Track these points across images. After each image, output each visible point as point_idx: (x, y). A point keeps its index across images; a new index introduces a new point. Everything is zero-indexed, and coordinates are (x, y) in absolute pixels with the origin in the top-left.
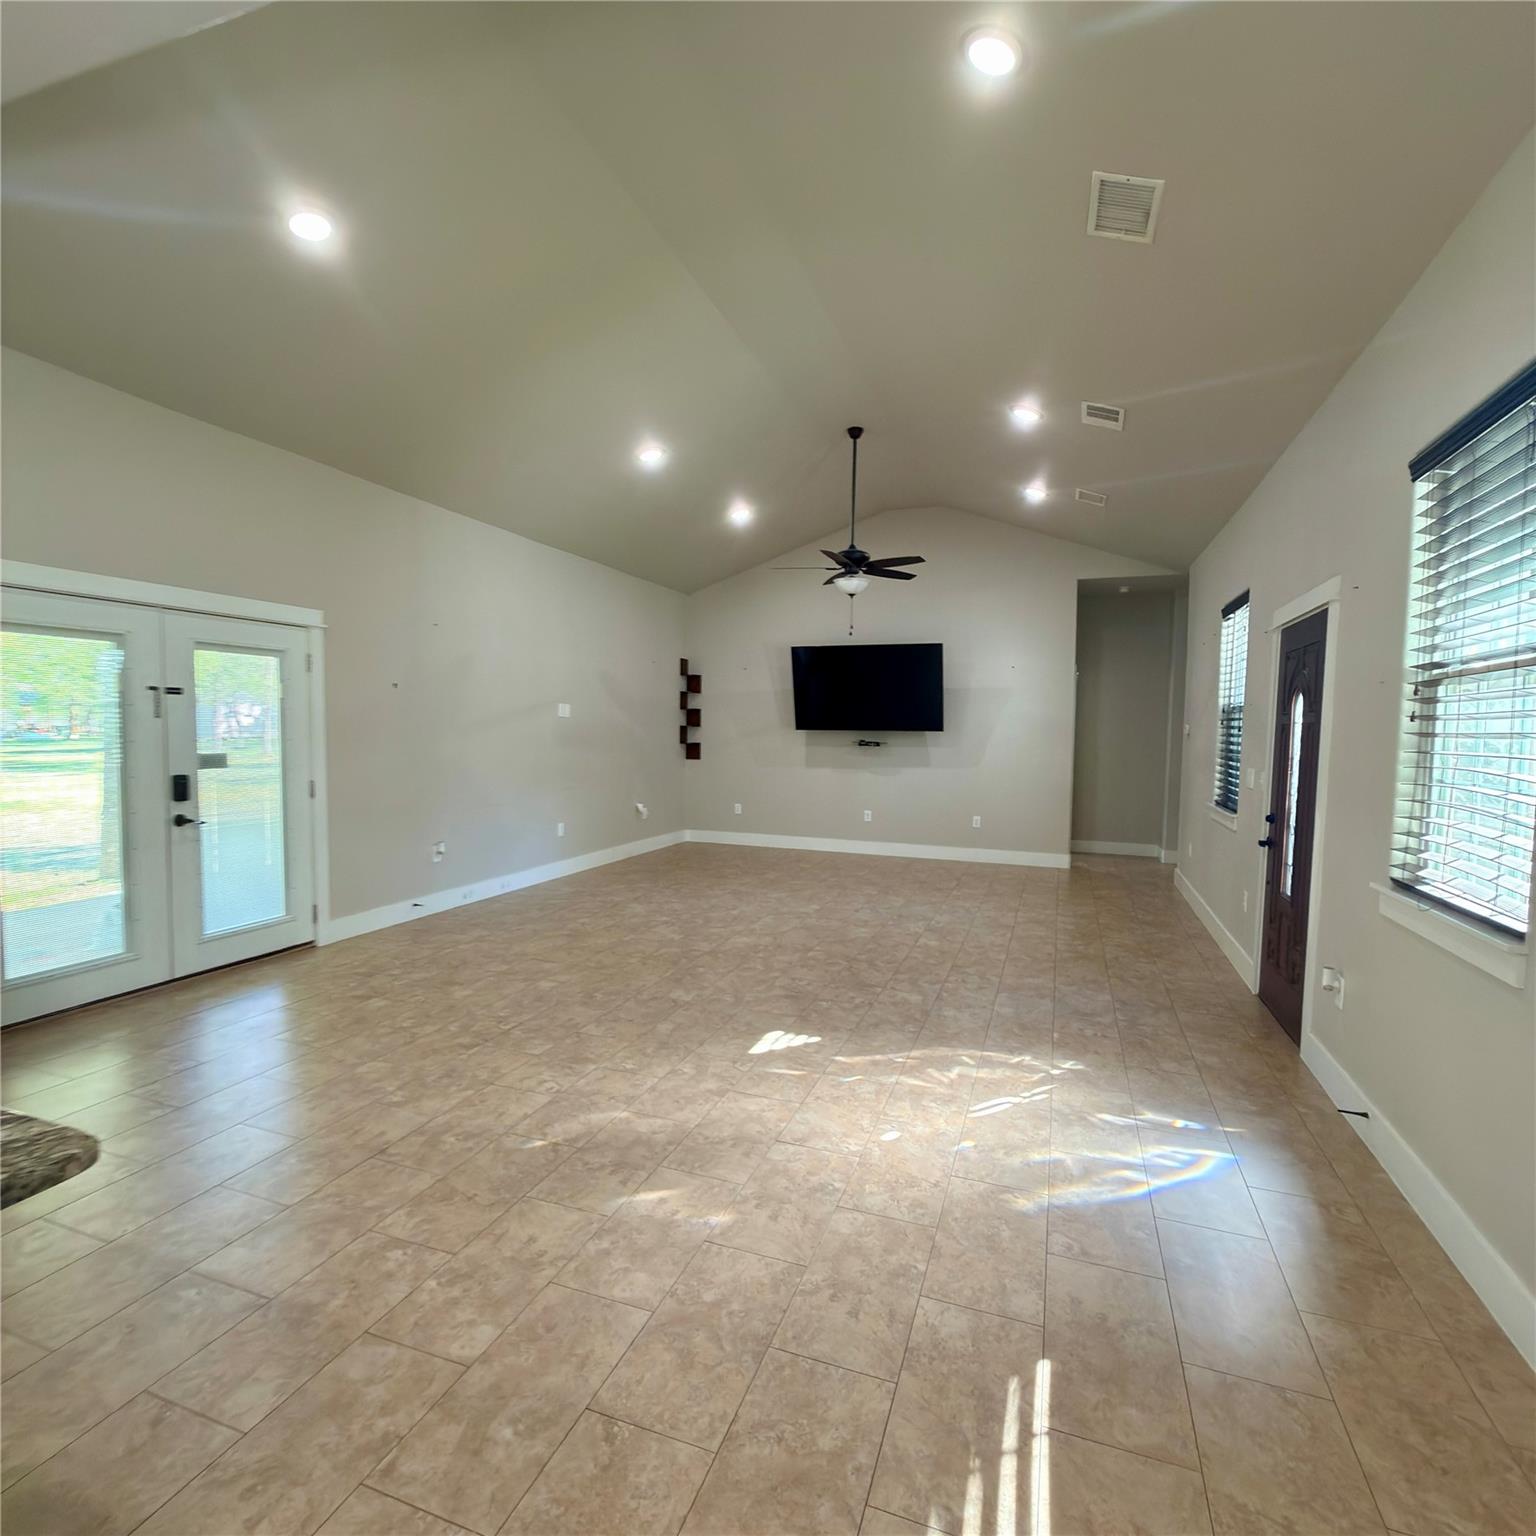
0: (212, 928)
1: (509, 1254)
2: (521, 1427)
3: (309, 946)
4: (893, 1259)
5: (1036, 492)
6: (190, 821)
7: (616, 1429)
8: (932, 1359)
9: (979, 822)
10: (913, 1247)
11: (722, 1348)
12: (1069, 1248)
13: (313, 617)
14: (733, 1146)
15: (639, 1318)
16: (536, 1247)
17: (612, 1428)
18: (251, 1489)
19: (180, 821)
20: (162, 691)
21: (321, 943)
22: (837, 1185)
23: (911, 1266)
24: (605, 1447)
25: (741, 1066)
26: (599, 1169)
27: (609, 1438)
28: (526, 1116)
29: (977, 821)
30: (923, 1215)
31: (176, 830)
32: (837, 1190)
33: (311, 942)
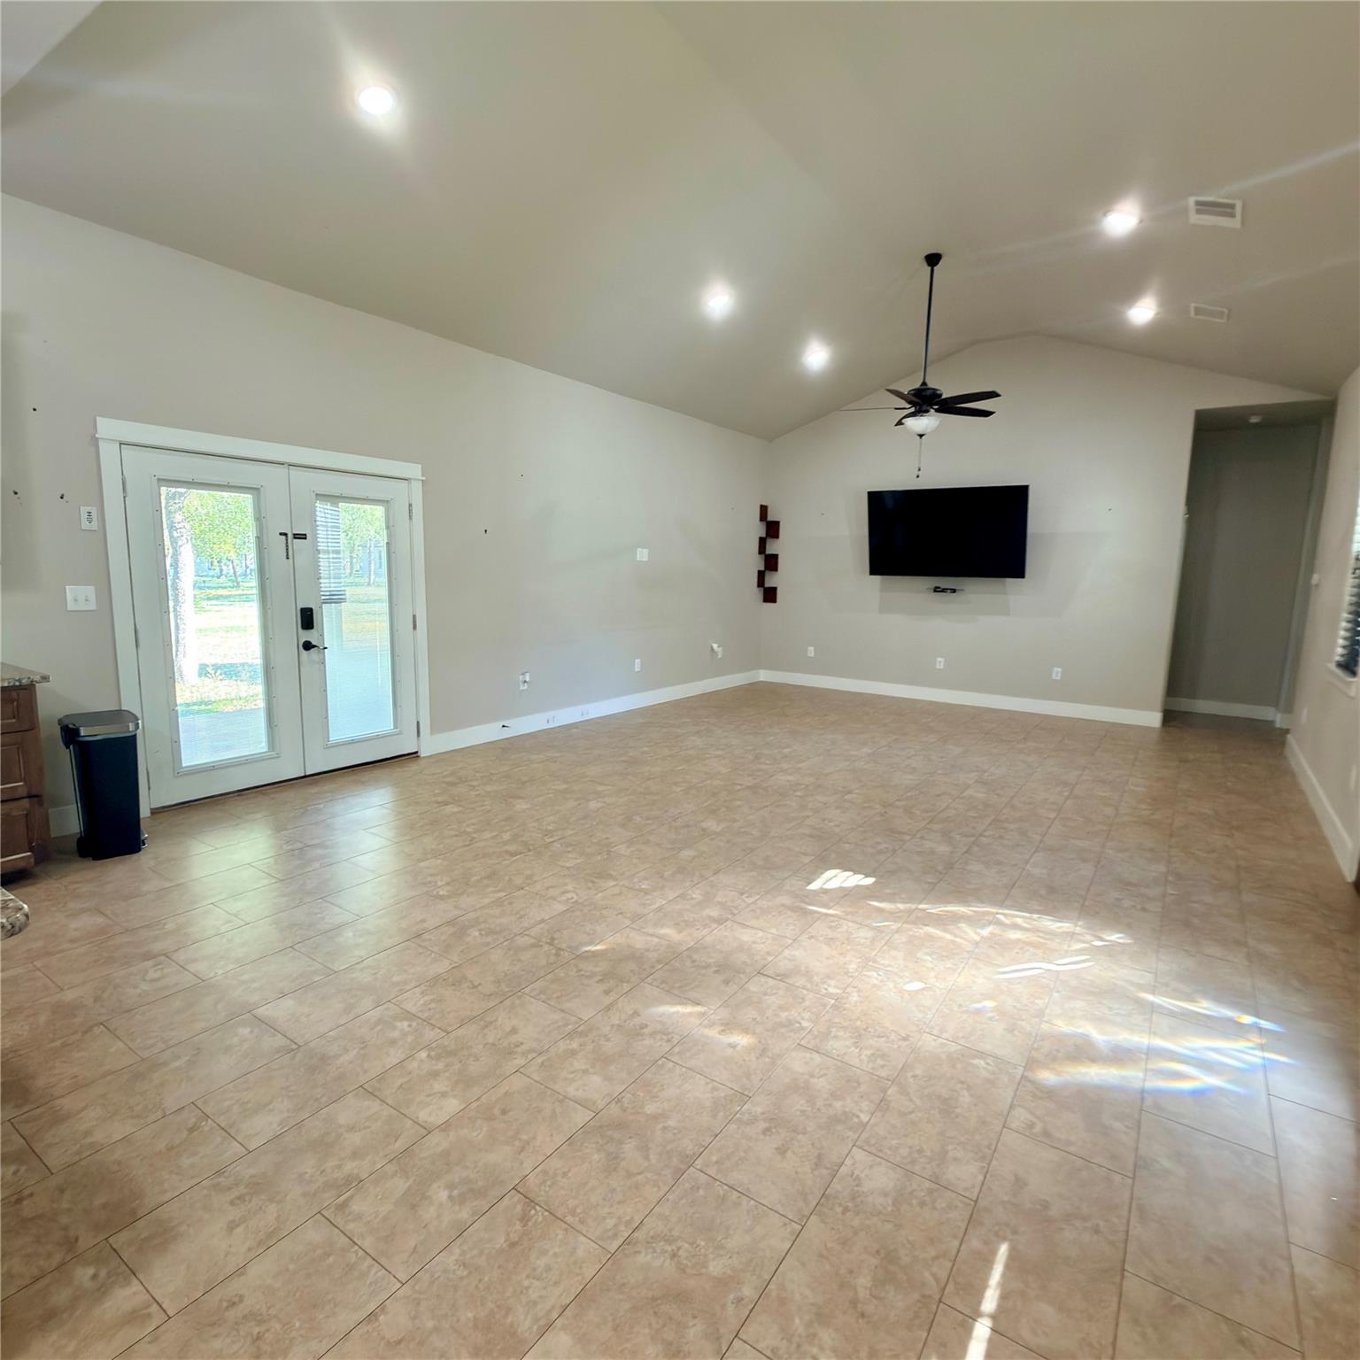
0: (335, 736)
1: (491, 1041)
2: (455, 1192)
3: (414, 755)
4: (838, 1105)
5: (1143, 312)
6: (314, 646)
7: (533, 1212)
8: (846, 1210)
9: (1059, 675)
10: (862, 1097)
11: (647, 1158)
12: (1031, 1126)
13: (414, 470)
14: (716, 972)
15: (581, 1117)
16: (514, 1039)
17: (530, 1211)
18: (241, 1198)
19: (308, 646)
20: (290, 536)
21: (423, 754)
22: (805, 1024)
23: (854, 1115)
24: (518, 1226)
25: (747, 897)
26: (589, 977)
27: (524, 1219)
28: (543, 921)
29: (1057, 673)
30: (882, 1066)
31: (304, 653)
32: (803, 1028)
33: (416, 752)
